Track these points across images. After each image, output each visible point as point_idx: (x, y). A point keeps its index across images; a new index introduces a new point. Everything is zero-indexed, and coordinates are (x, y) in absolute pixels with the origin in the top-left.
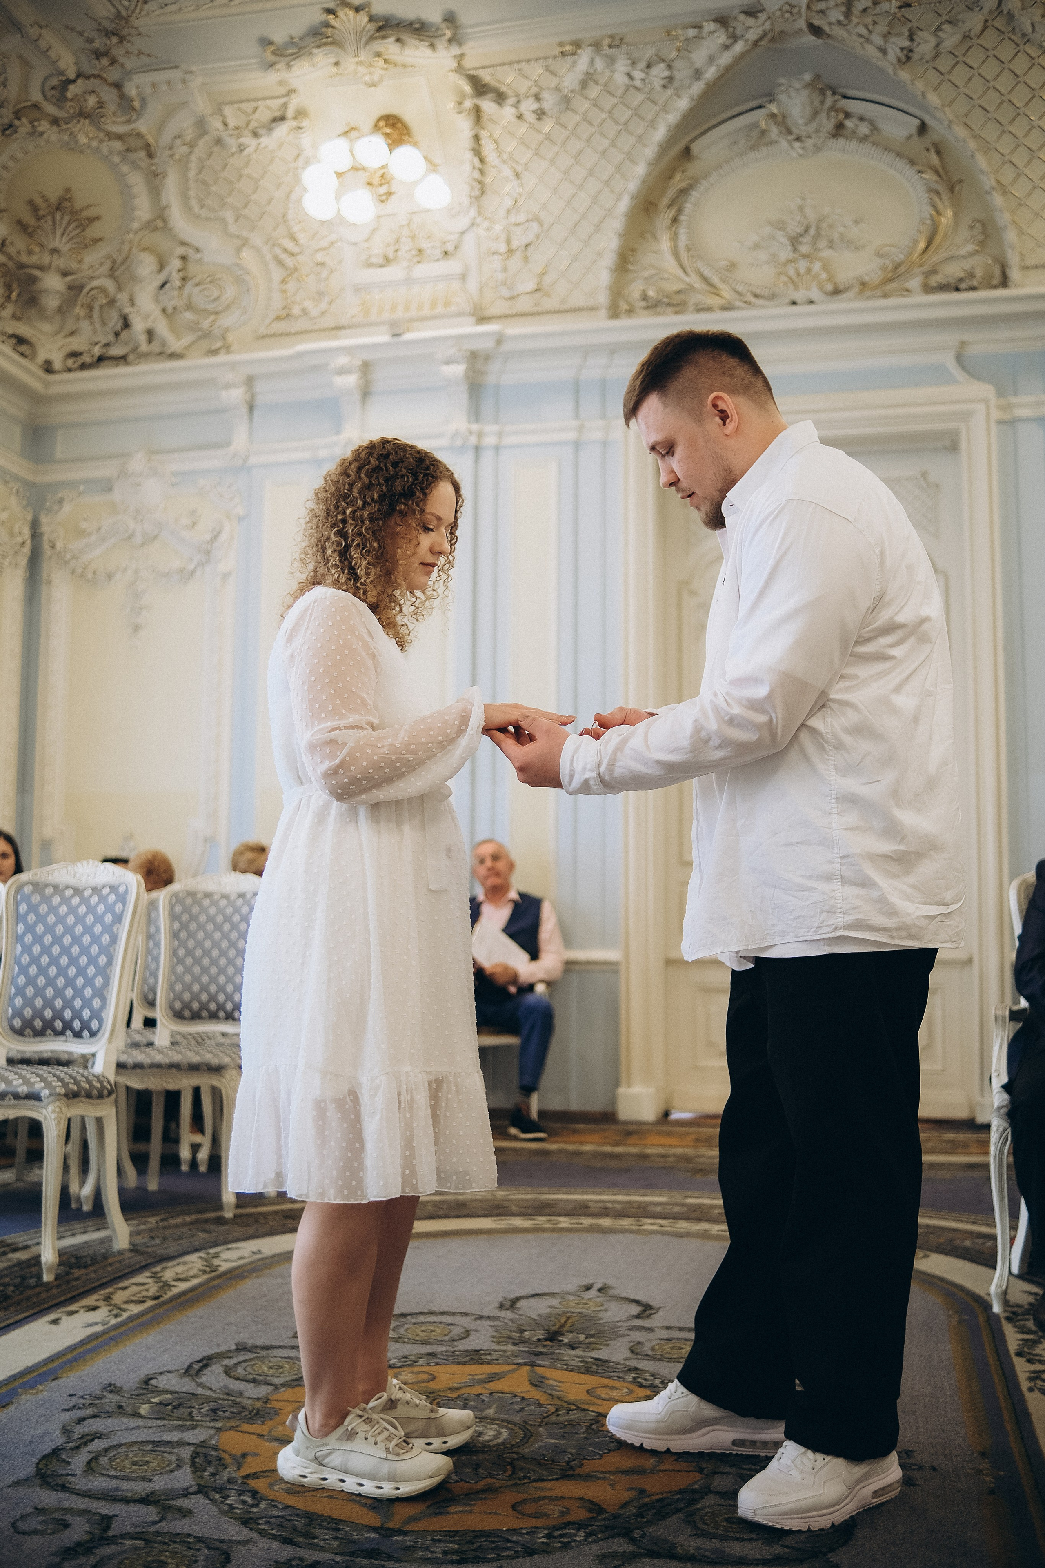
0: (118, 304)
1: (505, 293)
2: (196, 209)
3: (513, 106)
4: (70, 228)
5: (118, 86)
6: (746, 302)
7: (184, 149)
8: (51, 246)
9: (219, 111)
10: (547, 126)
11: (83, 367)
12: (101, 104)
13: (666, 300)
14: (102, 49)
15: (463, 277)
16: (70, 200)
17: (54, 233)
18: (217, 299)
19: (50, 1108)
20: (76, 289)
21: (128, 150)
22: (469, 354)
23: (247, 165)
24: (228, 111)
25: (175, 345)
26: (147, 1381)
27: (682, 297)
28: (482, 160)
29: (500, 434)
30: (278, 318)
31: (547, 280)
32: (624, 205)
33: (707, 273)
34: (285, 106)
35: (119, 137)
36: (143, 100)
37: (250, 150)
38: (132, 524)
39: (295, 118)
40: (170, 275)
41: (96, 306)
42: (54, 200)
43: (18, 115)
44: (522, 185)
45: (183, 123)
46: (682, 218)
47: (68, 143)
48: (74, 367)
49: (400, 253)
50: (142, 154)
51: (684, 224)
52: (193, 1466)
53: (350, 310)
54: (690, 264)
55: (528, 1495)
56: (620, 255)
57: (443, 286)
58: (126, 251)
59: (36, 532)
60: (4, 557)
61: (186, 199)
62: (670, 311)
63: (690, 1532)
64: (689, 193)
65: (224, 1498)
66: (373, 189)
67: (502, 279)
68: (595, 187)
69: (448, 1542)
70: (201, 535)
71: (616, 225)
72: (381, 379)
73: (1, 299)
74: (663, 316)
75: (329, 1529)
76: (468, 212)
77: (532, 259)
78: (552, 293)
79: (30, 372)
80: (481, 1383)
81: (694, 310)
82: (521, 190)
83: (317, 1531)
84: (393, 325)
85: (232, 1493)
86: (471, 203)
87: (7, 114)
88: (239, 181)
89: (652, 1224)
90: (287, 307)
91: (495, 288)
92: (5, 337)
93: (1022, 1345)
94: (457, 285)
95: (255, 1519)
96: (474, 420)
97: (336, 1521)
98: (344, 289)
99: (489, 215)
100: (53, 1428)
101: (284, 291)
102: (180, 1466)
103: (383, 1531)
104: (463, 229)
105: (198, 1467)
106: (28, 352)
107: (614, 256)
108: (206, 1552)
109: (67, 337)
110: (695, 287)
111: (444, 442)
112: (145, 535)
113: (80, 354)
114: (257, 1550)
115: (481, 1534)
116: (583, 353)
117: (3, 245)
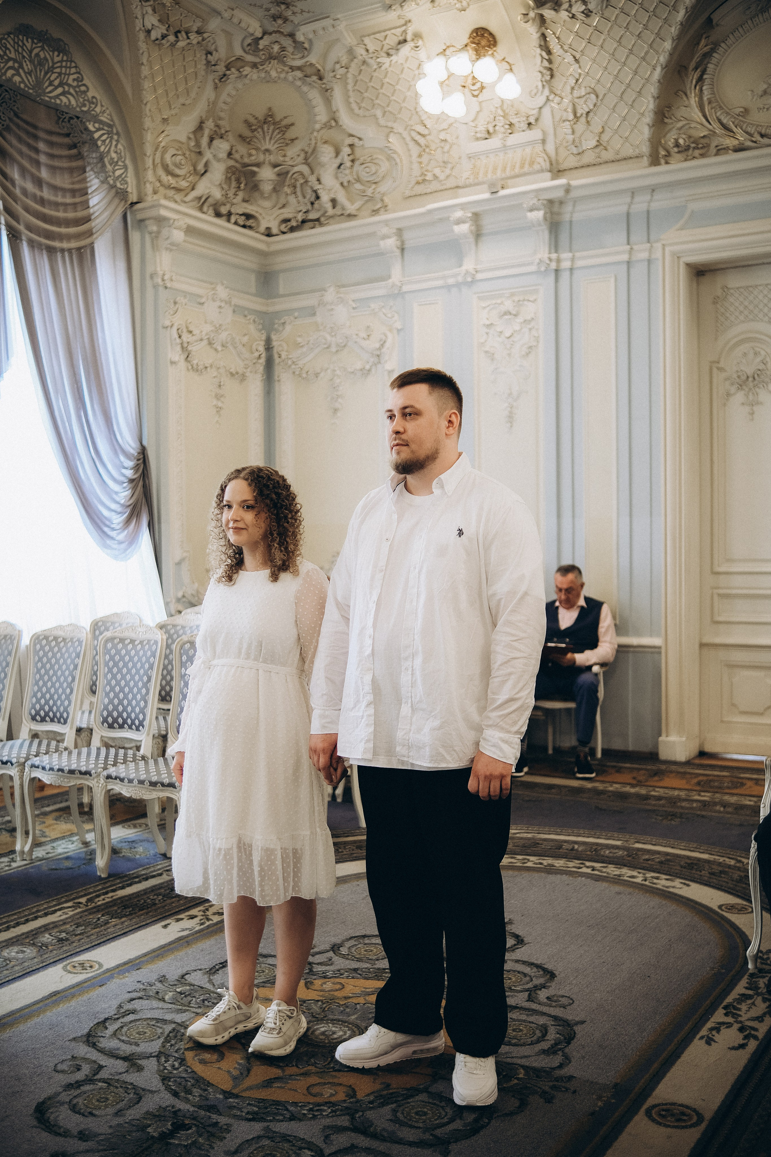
0: (310, 184)
1: (575, 150)
2: (357, 111)
3: (567, 10)
4: (275, 133)
5: (292, 35)
6: (755, 142)
7: (343, 70)
8: (263, 148)
9: (361, 42)
10: (595, 20)
11: (292, 229)
12: (283, 49)
13: (693, 145)
14: (277, 13)
15: (544, 141)
16: (271, 116)
17: (264, 138)
18: (375, 173)
20: (282, 175)
21: (306, 76)
22: (545, 202)
23: (386, 76)
24: (367, 40)
25: (351, 208)
27: (706, 141)
28: (549, 52)
29: (573, 260)
30: (418, 183)
31: (605, 137)
32: (658, 73)
33: (725, 121)
34: (405, 32)
35: (299, 68)
36: (310, 41)
37: (387, 65)
38: (329, 338)
39: (413, 40)
40: (343, 159)
41: (298, 184)
42: (261, 117)
43: (228, 68)
44: (580, 67)
45: (339, 53)
46: (705, 76)
47: (265, 78)
48: (285, 230)
49: (497, 128)
50: (315, 78)
51: (707, 82)
52: (166, 1038)
53: (465, 173)
54: (711, 115)
55: (322, 1081)
56: (656, 113)
57: (528, 150)
58: (313, 145)
59: (269, 347)
60: (246, 368)
61: (348, 103)
62: (697, 153)
63: (389, 1117)
64: (711, 56)
65: (166, 1062)
66: (466, 90)
67: (571, 140)
68: (634, 62)
69: (254, 1106)
70: (373, 344)
71: (652, 90)
72: (488, 223)
73: (233, 191)
74: (691, 159)
75: (201, 1089)
76: (542, 92)
77: (592, 123)
78: (609, 147)
79: (256, 239)
80: (365, 995)
81: (715, 151)
82: (580, 71)
83: (195, 1090)
84: (492, 185)
85: (172, 1059)
86: (543, 86)
87: (221, 68)
88: (381, 88)
89: (588, 867)
90: (423, 174)
91: (566, 147)
92: (237, 216)
93: (735, 1000)
94: (539, 148)
95: (170, 1078)
96: (553, 250)
97: (209, 1084)
98: (460, 158)
99: (558, 92)
100: (115, 1004)
101: (420, 163)
102: (159, 1037)
103: (228, 1094)
104: (540, 105)
105: (167, 1040)
106: (253, 225)
107: (652, 115)
108: (131, 1095)
109: (280, 208)
110: (715, 132)
111: (533, 268)
112: (338, 345)
113: (289, 220)
114: (156, 1098)
115: (277, 1103)
116: (630, 194)
117: (230, 154)
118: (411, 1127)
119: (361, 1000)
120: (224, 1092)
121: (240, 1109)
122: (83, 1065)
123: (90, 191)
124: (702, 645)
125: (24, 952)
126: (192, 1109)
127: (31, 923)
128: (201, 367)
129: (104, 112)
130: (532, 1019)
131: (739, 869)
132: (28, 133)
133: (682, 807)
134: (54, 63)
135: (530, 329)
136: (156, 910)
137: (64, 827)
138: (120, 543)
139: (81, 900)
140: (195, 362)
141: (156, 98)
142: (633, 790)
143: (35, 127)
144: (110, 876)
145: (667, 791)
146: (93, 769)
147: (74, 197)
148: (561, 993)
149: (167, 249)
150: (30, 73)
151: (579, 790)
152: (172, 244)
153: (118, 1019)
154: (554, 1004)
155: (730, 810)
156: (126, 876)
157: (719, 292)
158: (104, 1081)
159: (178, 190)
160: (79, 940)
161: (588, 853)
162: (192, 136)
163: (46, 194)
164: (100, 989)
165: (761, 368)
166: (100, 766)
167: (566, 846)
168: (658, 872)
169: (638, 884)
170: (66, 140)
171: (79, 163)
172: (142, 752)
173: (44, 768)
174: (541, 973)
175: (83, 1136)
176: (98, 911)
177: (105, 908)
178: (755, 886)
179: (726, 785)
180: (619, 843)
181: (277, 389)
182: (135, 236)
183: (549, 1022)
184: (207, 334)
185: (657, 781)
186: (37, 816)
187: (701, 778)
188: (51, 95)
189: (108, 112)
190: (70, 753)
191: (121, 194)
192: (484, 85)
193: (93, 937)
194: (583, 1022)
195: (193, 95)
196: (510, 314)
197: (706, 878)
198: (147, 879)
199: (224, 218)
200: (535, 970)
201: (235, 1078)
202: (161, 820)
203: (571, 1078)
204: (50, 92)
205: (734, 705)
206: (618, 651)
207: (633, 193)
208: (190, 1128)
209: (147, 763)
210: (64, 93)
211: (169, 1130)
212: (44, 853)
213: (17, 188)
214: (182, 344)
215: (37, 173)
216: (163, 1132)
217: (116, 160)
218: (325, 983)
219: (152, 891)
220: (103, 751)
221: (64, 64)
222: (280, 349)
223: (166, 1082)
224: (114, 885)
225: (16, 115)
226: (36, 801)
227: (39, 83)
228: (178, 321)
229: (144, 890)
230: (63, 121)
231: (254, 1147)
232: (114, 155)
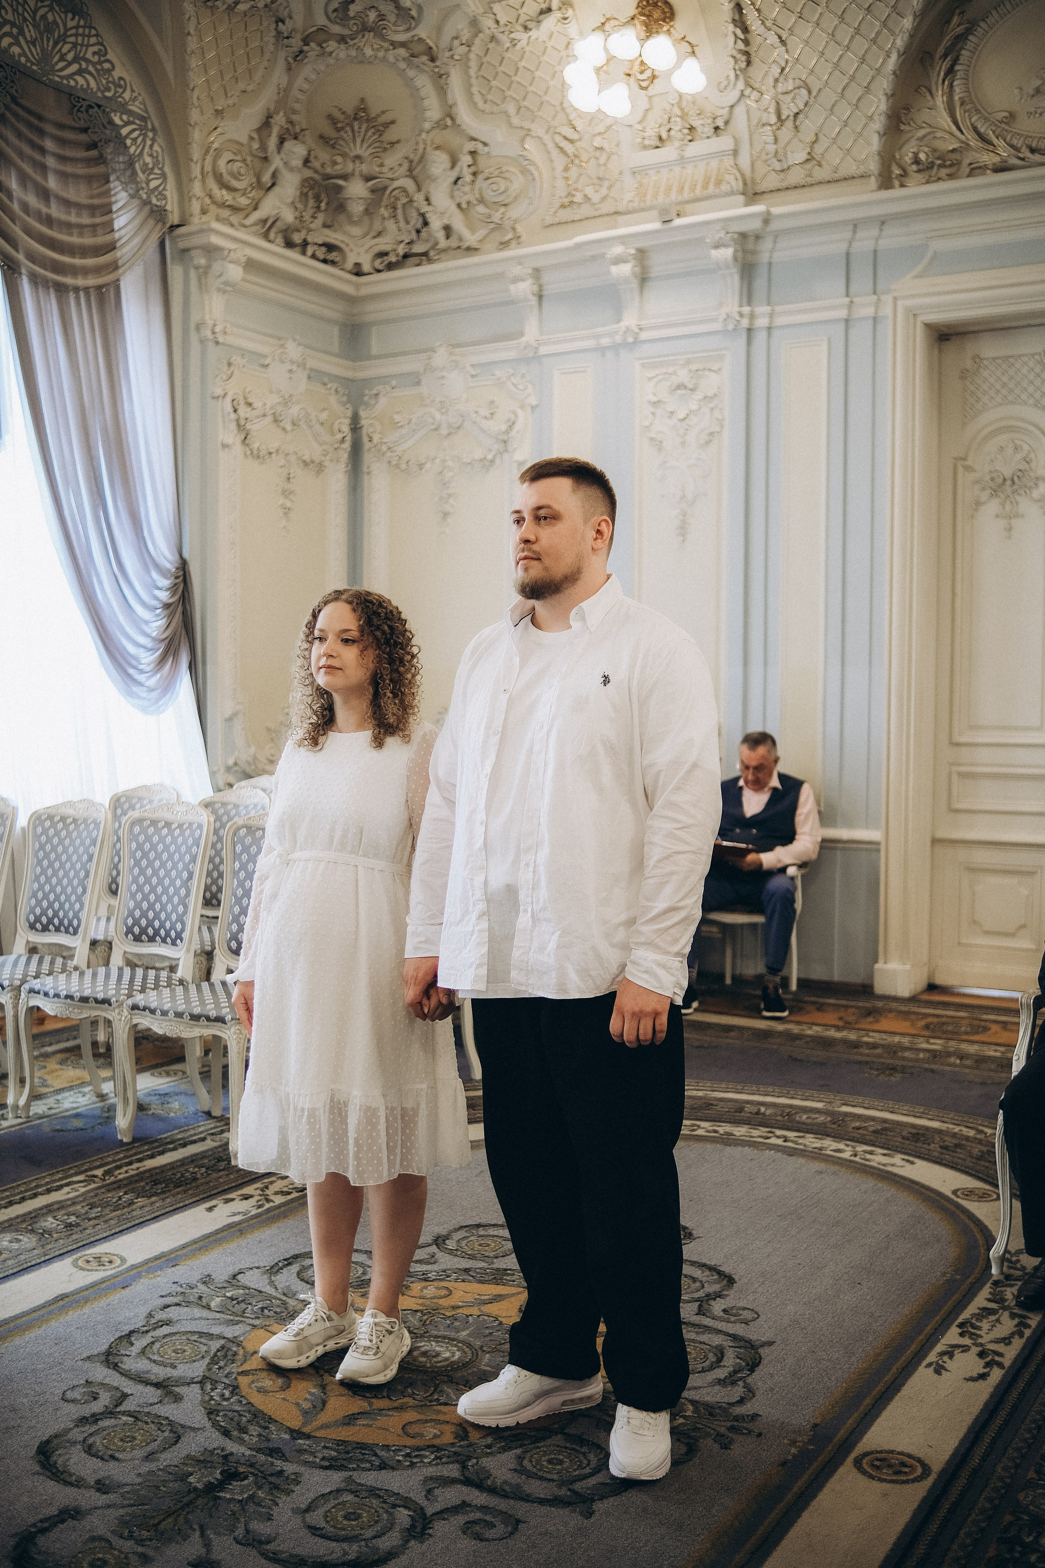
0: (415, 204)
1: (778, 166)
2: (481, 105)
4: (370, 133)
6: (1023, 159)
7: (464, 49)
8: (352, 154)
9: (490, 10)
11: (390, 267)
12: (382, 17)
13: (938, 162)
16: (364, 110)
17: (354, 140)
18: (505, 191)
19: (233, 1030)
20: (378, 192)
21: (413, 56)
22: (736, 236)
23: (522, 58)
24: (497, 8)
25: (471, 239)
26: (234, 1277)
27: (956, 156)
28: (746, 30)
29: (771, 315)
30: (563, 206)
31: (819, 149)
32: (892, 62)
33: (982, 130)
35: (403, 45)
36: (420, 8)
37: (523, 43)
38: (438, 416)
39: (560, 9)
40: (461, 171)
41: (399, 205)
42: (350, 111)
43: (306, 41)
44: (787, 51)
45: (458, 25)
46: (957, 67)
47: (356, 57)
48: (380, 267)
49: (672, 133)
50: (424, 58)
51: (959, 75)
52: (212, 1358)
53: (627, 195)
54: (963, 119)
55: (423, 1417)
56: (889, 117)
57: (714, 164)
58: (421, 150)
59: (355, 427)
60: (325, 455)
61: (470, 95)
62: (943, 172)
63: (512, 1466)
64: (966, 39)
65: (212, 1390)
66: (632, 79)
67: (773, 151)
68: (861, 45)
69: (332, 1449)
70: (497, 426)
71: (885, 85)
72: (657, 264)
73: (310, 211)
74: (934, 182)
75: (260, 1427)
76: (735, 85)
77: (801, 128)
78: (823, 163)
79: (340, 278)
80: (480, 1304)
81: (968, 170)
82: (786, 57)
83: (251, 1428)
84: (664, 211)
85: (220, 1387)
86: (737, 76)
87: (296, 42)
88: (516, 74)
89: (778, 1137)
90: (569, 194)
91: (766, 161)
92: (316, 247)
93: (973, 1315)
94: (729, 161)
95: (218, 1411)
96: (745, 300)
97: (271, 1420)
98: (621, 173)
99: (756, 86)
100: (143, 1311)
101: (567, 178)
102: (203, 1357)
103: (296, 1434)
104: (732, 103)
105: (214, 1361)
106: (337, 259)
107: (883, 118)
108: (167, 1434)
109: (374, 237)
110: (968, 145)
111: (717, 326)
112: (450, 426)
113: (386, 254)
114: (200, 1438)
115: (361, 1446)
116: (851, 227)
117: (306, 162)
118: (541, 1478)
119: (475, 1311)
120: (291, 1431)
121: (313, 1454)
122: (101, 1392)
123: (114, 208)
124: (935, 841)
125: (19, 1241)
126: (248, 1453)
127: (29, 1202)
128: (262, 453)
129: (134, 99)
130: (704, 1338)
131: (980, 1142)
132: (30, 125)
133: (904, 1058)
134: (66, 30)
135: (712, 409)
136: (197, 1187)
137: (71, 1073)
138: (151, 690)
139: (96, 1172)
140: (256, 446)
141: (207, 81)
142: (838, 1035)
143: (40, 118)
144: (135, 1140)
145: (884, 1036)
146: (113, 996)
147: (93, 215)
148: (741, 1304)
149: (219, 290)
150: (33, 43)
151: (766, 1034)
152: (226, 283)
153: (147, 1332)
154: (733, 1319)
155: (968, 1062)
156: (156, 1141)
157: (969, 364)
158: (129, 1414)
159: (235, 209)
160: (94, 1226)
161: (779, 1118)
162: (255, 136)
163: (55, 211)
164: (123, 1292)
165: (1021, 467)
166: (122, 992)
167: (748, 1108)
168: (873, 1145)
169: (846, 1160)
170: (83, 137)
171: (101, 169)
172: (179, 974)
173: (46, 994)
174: (716, 1277)
175: (102, 1487)
176: (119, 1187)
177: (130, 1184)
178: (1003, 1165)
179: (963, 1029)
180: (820, 1105)
181: (366, 484)
182: (176, 272)
183: (727, 1343)
184: (271, 408)
185: (871, 1023)
186: (36, 1058)
187: (930, 1020)
188: (61, 74)
189: (140, 99)
190: (82, 974)
191: (158, 214)
192: (656, 73)
193: (112, 1222)
194: (770, 1343)
195: (258, 77)
196: (685, 387)
197: (936, 1154)
198: (184, 1145)
199: (298, 249)
200: (707, 1273)
201: (305, 1413)
202: (203, 1066)
203: (755, 1417)
204: (62, 69)
205: (975, 922)
206: (821, 848)
207: (855, 226)
208: (246, 1478)
209: (186, 989)
210: (80, 72)
211: (217, 1480)
212: (45, 1108)
213: (15, 202)
214: (238, 420)
215: (44, 183)
216: (211, 1483)
217: (150, 166)
218: (426, 1288)
219: (192, 1161)
220: (127, 971)
221: (81, 31)
222: (371, 430)
223: (212, 1417)
224: (140, 1153)
225: (14, 100)
226: (35, 1037)
227: (46, 57)
228: (234, 389)
229: (180, 1160)
230: (78, 111)
231: (332, 1503)
232: (148, 160)
